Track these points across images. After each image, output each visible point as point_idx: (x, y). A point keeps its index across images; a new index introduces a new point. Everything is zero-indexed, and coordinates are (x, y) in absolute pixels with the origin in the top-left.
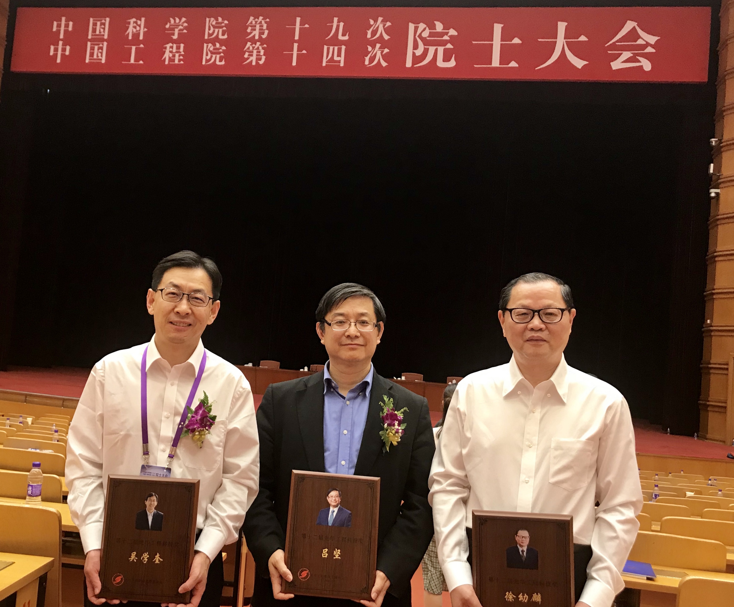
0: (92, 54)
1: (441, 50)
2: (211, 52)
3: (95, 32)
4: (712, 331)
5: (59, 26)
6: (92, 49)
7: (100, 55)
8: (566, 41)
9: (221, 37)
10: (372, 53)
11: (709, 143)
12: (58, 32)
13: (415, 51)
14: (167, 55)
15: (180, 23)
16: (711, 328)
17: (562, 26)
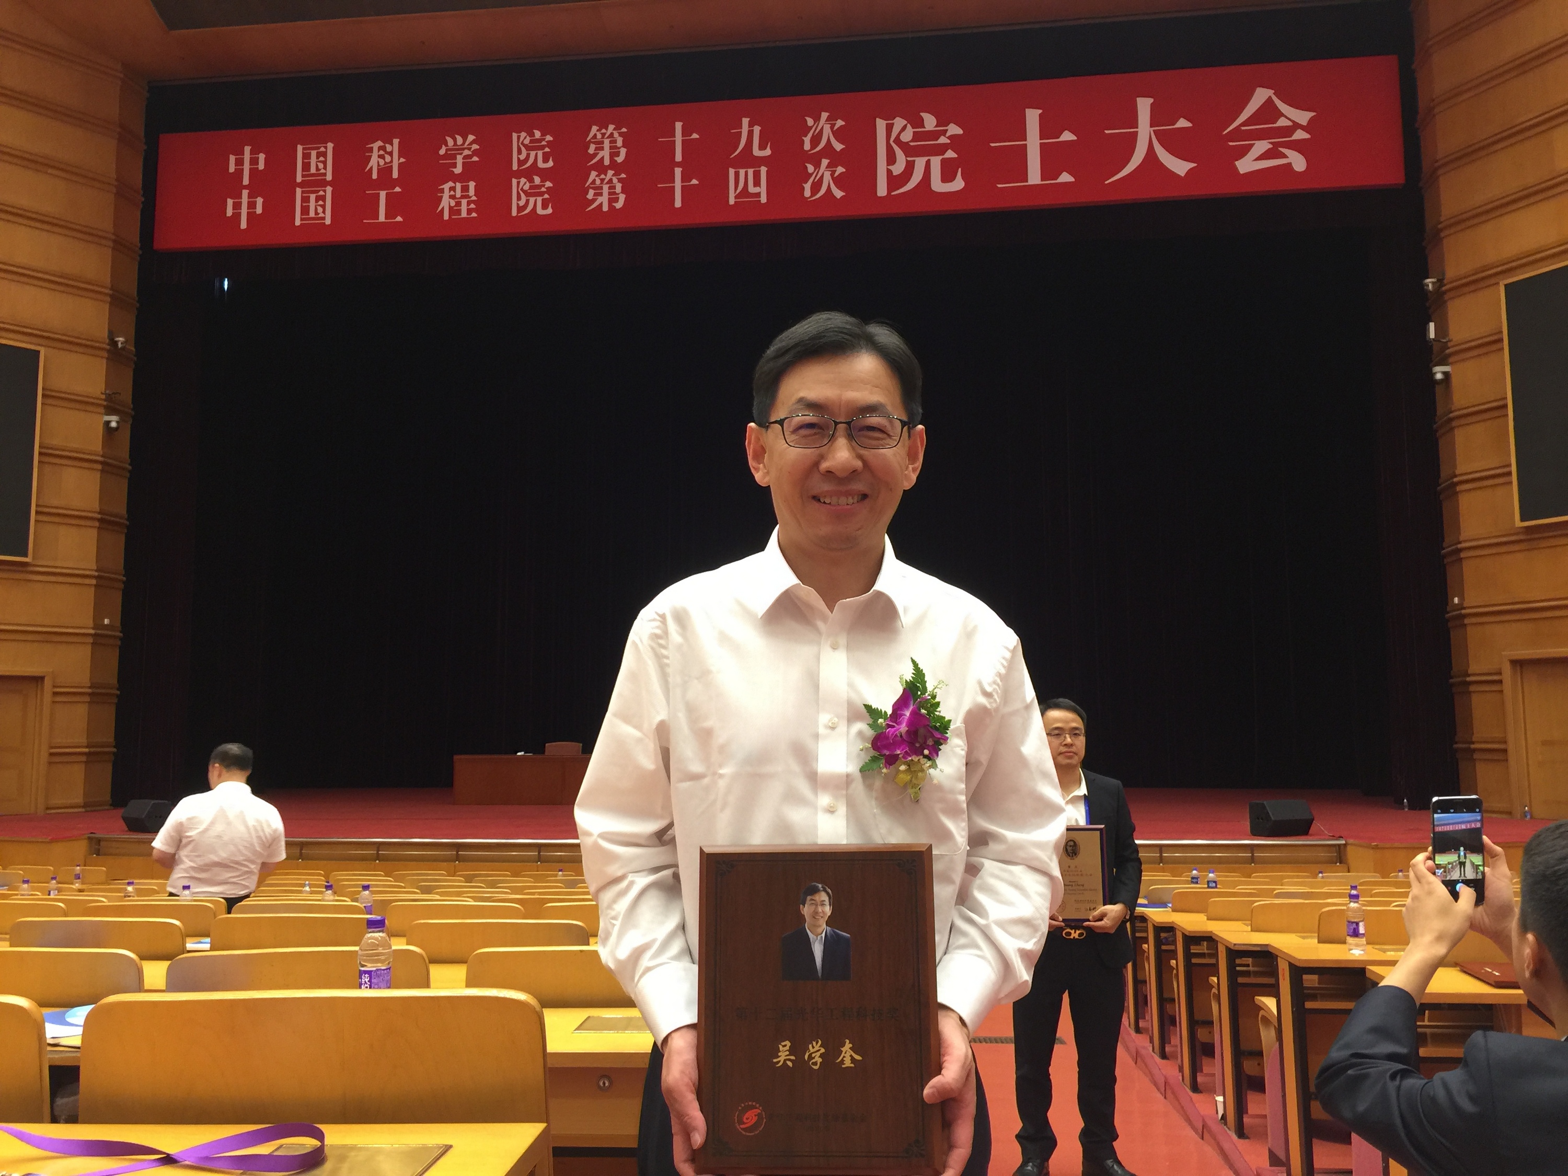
0: (305, 210)
1: (936, 162)
2: (525, 192)
3: (309, 170)
4: (1465, 616)
5: (239, 162)
6: (305, 200)
7: (320, 210)
8: (1154, 131)
9: (541, 164)
10: (816, 176)
11: (1422, 287)
12: (239, 172)
13: (889, 167)
14: (446, 203)
15: (465, 146)
16: (1463, 612)
17: (1144, 106)
